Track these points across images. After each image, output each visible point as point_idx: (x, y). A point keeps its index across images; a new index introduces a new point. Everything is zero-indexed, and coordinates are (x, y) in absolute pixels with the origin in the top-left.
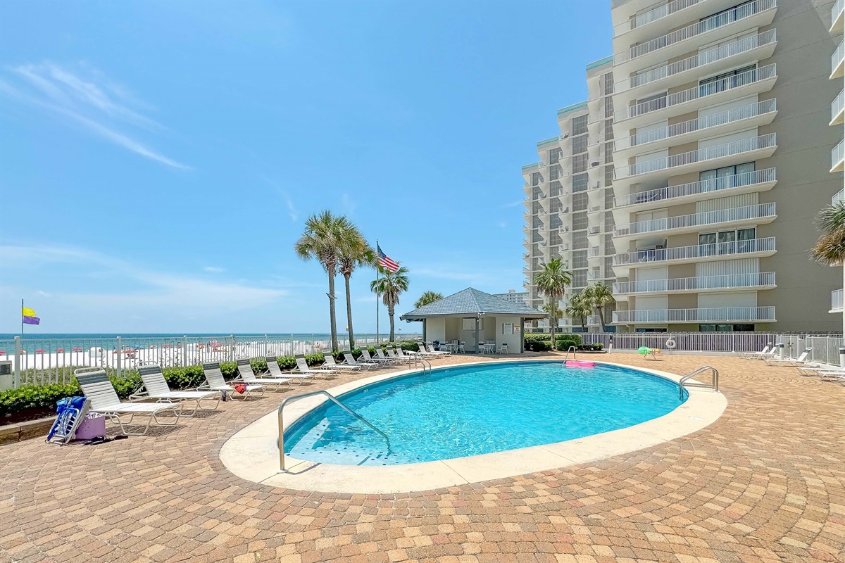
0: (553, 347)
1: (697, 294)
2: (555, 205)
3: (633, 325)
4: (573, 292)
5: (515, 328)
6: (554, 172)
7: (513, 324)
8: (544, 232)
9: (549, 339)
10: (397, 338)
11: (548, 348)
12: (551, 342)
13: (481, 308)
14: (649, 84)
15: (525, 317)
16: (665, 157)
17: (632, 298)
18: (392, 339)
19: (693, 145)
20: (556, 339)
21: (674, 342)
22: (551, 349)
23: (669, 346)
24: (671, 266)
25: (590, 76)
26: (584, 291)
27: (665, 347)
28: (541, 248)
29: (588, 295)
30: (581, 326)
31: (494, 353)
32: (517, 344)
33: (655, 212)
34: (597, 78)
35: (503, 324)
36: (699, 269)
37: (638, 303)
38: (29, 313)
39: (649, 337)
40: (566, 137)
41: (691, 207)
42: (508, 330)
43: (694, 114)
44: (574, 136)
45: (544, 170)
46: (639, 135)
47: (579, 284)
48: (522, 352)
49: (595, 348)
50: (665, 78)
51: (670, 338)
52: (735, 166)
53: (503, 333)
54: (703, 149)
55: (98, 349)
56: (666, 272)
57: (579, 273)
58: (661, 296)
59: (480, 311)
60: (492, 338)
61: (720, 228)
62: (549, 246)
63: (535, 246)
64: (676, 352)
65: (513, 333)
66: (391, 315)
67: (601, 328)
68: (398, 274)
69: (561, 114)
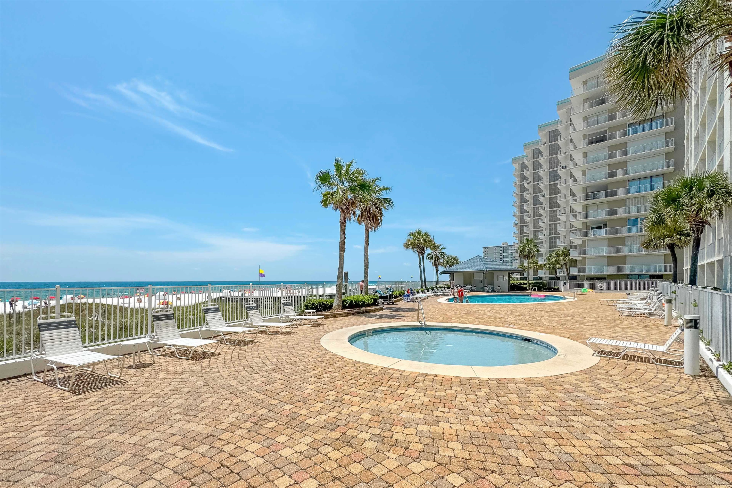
0: (528, 288)
1: (626, 256)
2: (537, 190)
3: (584, 275)
4: (549, 252)
5: (505, 278)
6: (537, 165)
7: (504, 276)
8: (529, 208)
9: (526, 284)
10: (440, 284)
11: (525, 289)
12: (526, 286)
13: (486, 268)
14: (594, 126)
15: (510, 272)
16: (605, 172)
17: (585, 259)
18: (437, 284)
19: (624, 164)
20: (530, 284)
21: (603, 285)
22: (527, 290)
23: (599, 288)
24: (609, 239)
25: (559, 109)
26: (554, 253)
27: (597, 289)
28: (526, 219)
29: (558, 255)
30: (554, 276)
31: (493, 291)
32: (506, 287)
33: (600, 205)
34: (564, 110)
35: (498, 276)
36: (628, 241)
37: (588, 261)
38: (262, 272)
39: (588, 283)
40: (545, 144)
41: (622, 202)
42: (501, 279)
43: (624, 145)
44: (551, 144)
45: (528, 163)
46: (588, 158)
47: (553, 247)
48: (509, 291)
49: (554, 289)
50: (605, 122)
51: (600, 283)
52: (651, 177)
53: (498, 281)
54: (629, 168)
55: (229, 290)
56: (606, 242)
57: (554, 239)
58: (604, 257)
59: (486, 269)
60: (492, 284)
61: (640, 216)
62: (532, 218)
63: (522, 217)
64: (603, 291)
65: (504, 281)
66: (437, 272)
67: (567, 278)
68: (440, 250)
69: (541, 128)
